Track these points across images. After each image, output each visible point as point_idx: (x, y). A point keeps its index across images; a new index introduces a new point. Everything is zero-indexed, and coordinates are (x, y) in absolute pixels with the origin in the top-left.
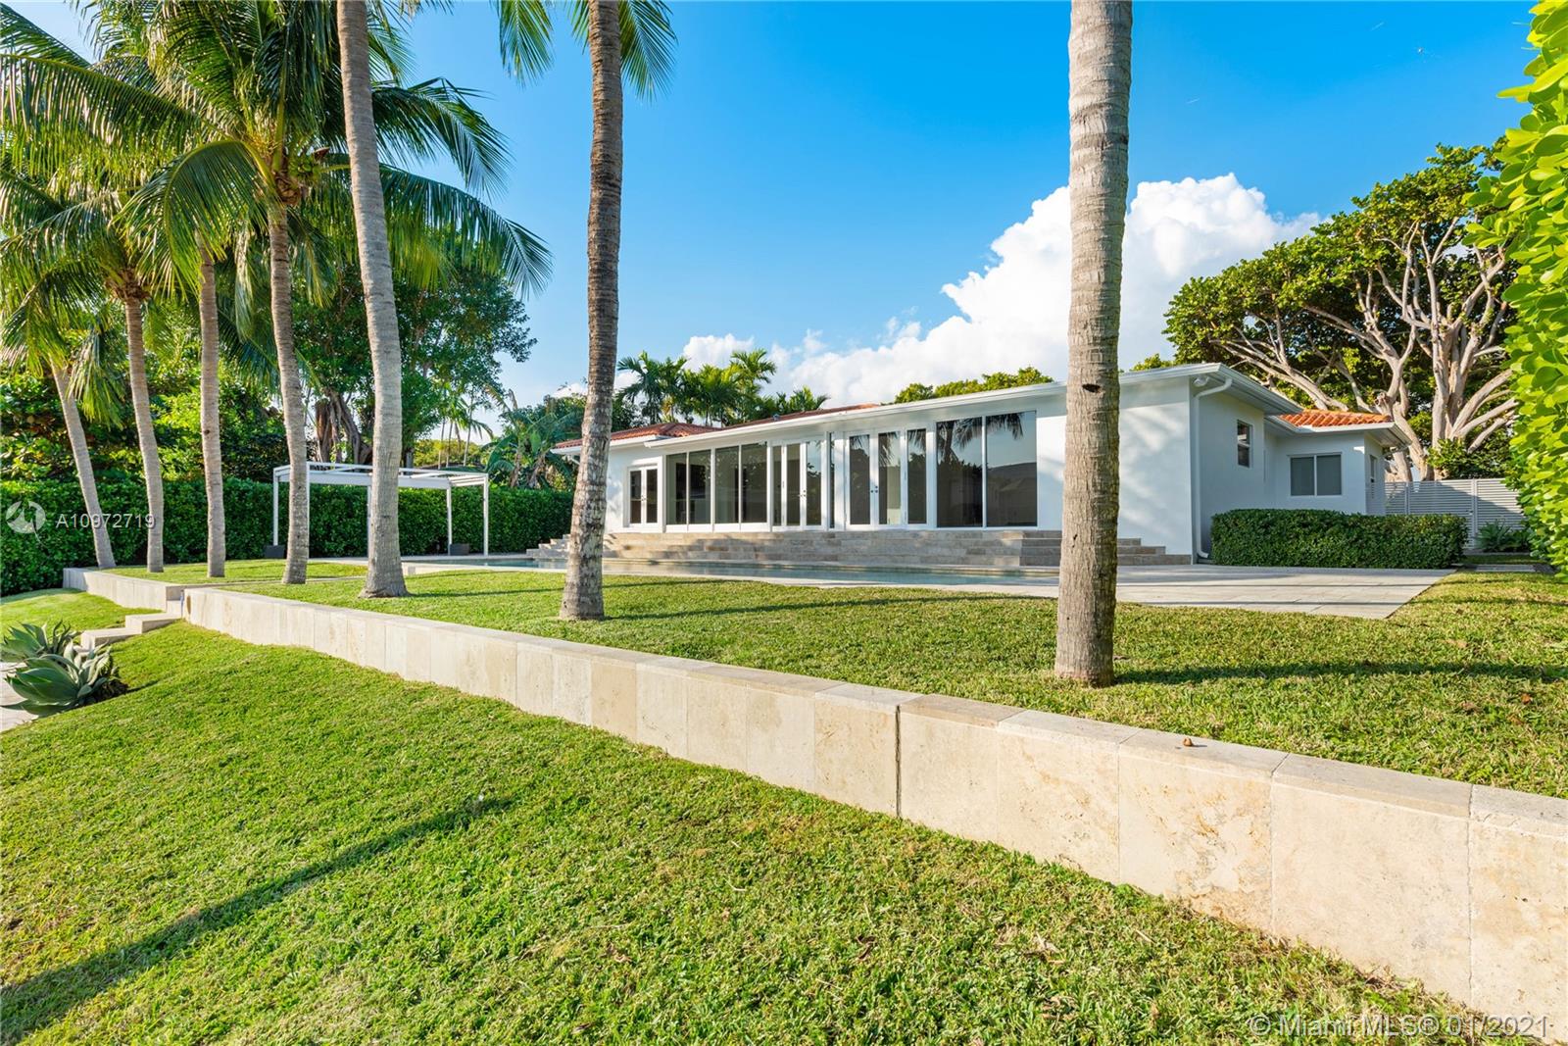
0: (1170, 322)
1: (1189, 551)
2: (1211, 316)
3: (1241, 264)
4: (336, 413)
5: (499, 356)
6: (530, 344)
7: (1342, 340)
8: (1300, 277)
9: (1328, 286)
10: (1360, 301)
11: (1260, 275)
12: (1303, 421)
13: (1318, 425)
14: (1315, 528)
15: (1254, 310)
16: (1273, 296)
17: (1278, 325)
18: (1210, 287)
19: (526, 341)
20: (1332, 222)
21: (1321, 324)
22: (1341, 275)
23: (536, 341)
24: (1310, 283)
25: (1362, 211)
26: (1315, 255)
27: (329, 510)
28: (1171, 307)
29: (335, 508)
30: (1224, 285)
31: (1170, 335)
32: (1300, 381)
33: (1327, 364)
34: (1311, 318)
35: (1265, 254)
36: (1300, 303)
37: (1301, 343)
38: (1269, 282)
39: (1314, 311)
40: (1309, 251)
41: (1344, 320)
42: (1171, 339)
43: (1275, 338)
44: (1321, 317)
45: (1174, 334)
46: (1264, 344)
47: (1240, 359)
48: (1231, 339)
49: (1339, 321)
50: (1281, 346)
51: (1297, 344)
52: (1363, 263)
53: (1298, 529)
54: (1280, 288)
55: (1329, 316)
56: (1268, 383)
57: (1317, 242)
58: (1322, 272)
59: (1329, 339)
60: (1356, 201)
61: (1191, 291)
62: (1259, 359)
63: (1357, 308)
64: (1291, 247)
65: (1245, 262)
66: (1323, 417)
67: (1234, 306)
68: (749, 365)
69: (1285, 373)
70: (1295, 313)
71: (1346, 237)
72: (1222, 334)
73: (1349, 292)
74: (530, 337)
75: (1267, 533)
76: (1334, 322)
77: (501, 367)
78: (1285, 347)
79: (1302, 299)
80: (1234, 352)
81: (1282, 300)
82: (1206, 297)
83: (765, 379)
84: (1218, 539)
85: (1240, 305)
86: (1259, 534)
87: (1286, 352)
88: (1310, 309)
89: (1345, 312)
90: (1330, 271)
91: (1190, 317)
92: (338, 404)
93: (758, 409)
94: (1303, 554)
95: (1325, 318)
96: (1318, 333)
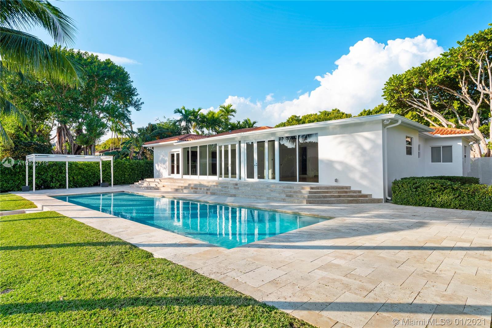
0: (384, 92)
1: (382, 197)
2: (400, 90)
3: (412, 69)
4: (64, 132)
5: (131, 108)
6: (141, 104)
7: (453, 98)
8: (436, 73)
9: (447, 77)
10: (460, 83)
11: (420, 73)
12: (436, 132)
13: (442, 134)
14: (438, 190)
15: (418, 87)
16: (425, 81)
17: (427, 93)
18: (400, 78)
19: (140, 103)
20: (449, 51)
21: (445, 92)
22: (452, 72)
23: (143, 103)
24: (440, 76)
25: (461, 47)
26: (442, 65)
27: (52, 171)
28: (385, 86)
29: (54, 170)
30: (405, 77)
31: (385, 97)
32: (436, 115)
33: (447, 107)
34: (440, 89)
35: (422, 64)
36: (436, 84)
37: (437, 99)
38: (423, 76)
39: (442, 87)
40: (439, 63)
41: (453, 90)
42: (385, 99)
43: (426, 98)
44: (445, 89)
45: (386, 97)
46: (421, 100)
47: (412, 106)
48: (409, 98)
49: (452, 91)
50: (429, 101)
51: (435, 100)
52: (461, 67)
53: (430, 190)
54: (428, 78)
55: (448, 89)
56: (423, 115)
57: (443, 59)
58: (445, 72)
59: (448, 97)
60: (459, 42)
61: (393, 80)
62: (419, 106)
63: (459, 85)
64: (432, 62)
65: (414, 68)
66: (445, 130)
67: (409, 85)
68: (226, 110)
69: (430, 112)
70: (434, 87)
71: (455, 57)
72: (405, 96)
73: (456, 79)
74: (141, 101)
75: (416, 191)
76: (450, 91)
77: (131, 113)
78: (430, 101)
79: (437, 82)
80: (410, 104)
81: (428, 83)
82: (399, 82)
83: (233, 115)
84: (395, 192)
85: (412, 85)
86: (413, 192)
87: (430, 103)
88: (440, 86)
89: (454, 87)
90: (448, 71)
91: (392, 90)
92: (64, 128)
93: (229, 127)
94: (433, 201)
95: (446, 90)
96: (443, 95)
